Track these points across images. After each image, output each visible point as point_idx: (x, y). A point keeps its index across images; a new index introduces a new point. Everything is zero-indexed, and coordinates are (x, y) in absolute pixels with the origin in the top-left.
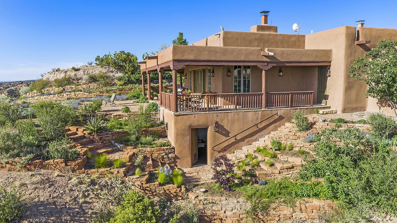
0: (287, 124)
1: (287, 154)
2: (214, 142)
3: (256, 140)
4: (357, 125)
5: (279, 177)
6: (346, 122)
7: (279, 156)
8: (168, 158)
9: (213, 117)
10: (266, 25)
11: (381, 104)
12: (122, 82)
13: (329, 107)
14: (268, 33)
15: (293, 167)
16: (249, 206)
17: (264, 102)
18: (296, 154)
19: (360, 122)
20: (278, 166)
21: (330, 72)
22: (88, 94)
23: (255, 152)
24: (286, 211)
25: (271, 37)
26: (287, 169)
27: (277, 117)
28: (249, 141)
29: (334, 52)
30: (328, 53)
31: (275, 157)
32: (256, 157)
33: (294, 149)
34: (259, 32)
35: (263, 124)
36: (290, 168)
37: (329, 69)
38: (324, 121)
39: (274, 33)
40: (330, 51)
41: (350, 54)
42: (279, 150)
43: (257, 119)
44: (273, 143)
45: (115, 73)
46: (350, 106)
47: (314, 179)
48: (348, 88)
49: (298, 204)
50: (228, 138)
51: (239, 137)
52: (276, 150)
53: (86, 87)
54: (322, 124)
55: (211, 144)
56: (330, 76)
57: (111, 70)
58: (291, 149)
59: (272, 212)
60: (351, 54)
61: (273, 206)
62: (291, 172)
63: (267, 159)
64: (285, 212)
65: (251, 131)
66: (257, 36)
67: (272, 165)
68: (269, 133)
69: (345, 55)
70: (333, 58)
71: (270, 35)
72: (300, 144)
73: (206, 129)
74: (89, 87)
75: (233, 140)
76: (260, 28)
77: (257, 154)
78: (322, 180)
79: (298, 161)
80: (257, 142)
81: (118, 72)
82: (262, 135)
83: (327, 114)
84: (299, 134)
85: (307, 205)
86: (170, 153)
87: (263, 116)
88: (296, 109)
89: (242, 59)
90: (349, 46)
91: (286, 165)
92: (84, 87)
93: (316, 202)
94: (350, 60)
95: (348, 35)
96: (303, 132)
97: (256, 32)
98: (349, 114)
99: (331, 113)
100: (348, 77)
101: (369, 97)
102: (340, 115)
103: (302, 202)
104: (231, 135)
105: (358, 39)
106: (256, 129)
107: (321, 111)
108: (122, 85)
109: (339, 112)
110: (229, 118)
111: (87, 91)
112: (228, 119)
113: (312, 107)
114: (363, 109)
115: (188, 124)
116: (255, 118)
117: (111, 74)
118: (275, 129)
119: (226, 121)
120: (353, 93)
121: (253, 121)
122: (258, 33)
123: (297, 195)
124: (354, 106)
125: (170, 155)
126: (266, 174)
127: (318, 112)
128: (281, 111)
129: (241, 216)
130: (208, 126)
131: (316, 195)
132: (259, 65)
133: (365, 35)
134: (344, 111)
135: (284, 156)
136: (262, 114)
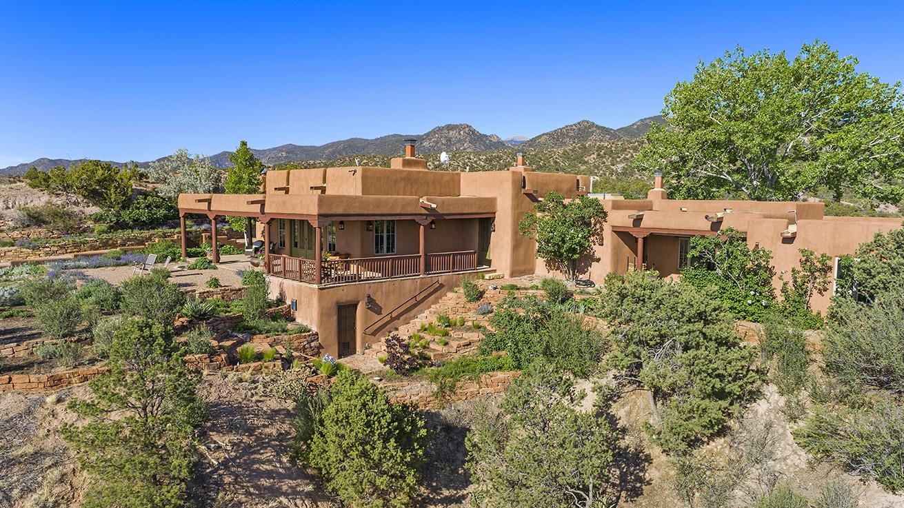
0: (450, 295)
1: (459, 330)
2: (366, 322)
3: (415, 317)
4: (530, 291)
5: (456, 356)
6: (518, 289)
7: (451, 333)
8: (311, 347)
9: (366, 289)
10: (413, 158)
11: (550, 266)
12: (104, 227)
13: (495, 271)
14: (416, 170)
15: (470, 344)
16: (435, 387)
17: (422, 267)
18: (469, 329)
19: (532, 288)
20: (454, 344)
21: (494, 226)
22: (30, 251)
23: (419, 331)
24: (473, 388)
25: (421, 175)
26: (464, 346)
27: (437, 285)
28: (406, 319)
29: (499, 201)
30: (492, 202)
31: (446, 334)
32: (421, 338)
33: (466, 323)
34: (405, 169)
35: (422, 296)
36: (467, 345)
37: (493, 221)
38: (495, 288)
39: (423, 170)
40: (495, 199)
41: (516, 206)
42: (449, 326)
43: (415, 289)
44: (440, 319)
45: (84, 207)
46: (518, 268)
47: (494, 353)
48: (516, 246)
49: (483, 379)
50: (381, 317)
51: (394, 315)
52: (446, 326)
53: (19, 236)
54: (493, 292)
55: (362, 325)
56: (494, 231)
57: (74, 199)
58: (463, 322)
59: (458, 391)
60: (518, 205)
61: (459, 384)
62: (468, 350)
63: (437, 338)
64: (472, 390)
65: (408, 305)
66: (404, 175)
67: (446, 344)
68: (430, 307)
69: (512, 206)
70: (498, 208)
71: (419, 172)
72: (472, 317)
73: (355, 306)
74: (28, 236)
75: (388, 318)
76: (407, 163)
77: (422, 334)
78: (502, 353)
79: (475, 336)
80: (416, 320)
81: (91, 205)
82: (422, 310)
83: (493, 279)
84: (469, 305)
85: (492, 379)
86: (312, 341)
87: (422, 285)
88: (458, 274)
89: (398, 212)
90: (516, 196)
91: (462, 342)
92: (15, 236)
93: (500, 375)
94: (517, 212)
95: (514, 182)
96: (474, 303)
97: (401, 168)
98: (517, 278)
99: (499, 278)
100: (515, 233)
101: (539, 258)
102: (508, 281)
103: (487, 376)
104: (384, 312)
105: (524, 187)
106: (413, 302)
107: (487, 276)
108: (106, 232)
109: (507, 277)
110: (384, 289)
111: (27, 245)
112: (382, 292)
113: (475, 271)
114: (531, 271)
115: (335, 300)
116: (413, 287)
117: (76, 209)
118: (436, 302)
119: (379, 293)
120: (521, 251)
121: (410, 291)
122: (405, 171)
123: (482, 371)
124: (522, 268)
125: (313, 344)
126: (442, 355)
127: (483, 278)
128: (443, 278)
129: (428, 399)
130: (359, 302)
131: (500, 368)
132: (417, 219)
133: (532, 183)
134: (512, 275)
135: (457, 333)
136: (421, 282)
